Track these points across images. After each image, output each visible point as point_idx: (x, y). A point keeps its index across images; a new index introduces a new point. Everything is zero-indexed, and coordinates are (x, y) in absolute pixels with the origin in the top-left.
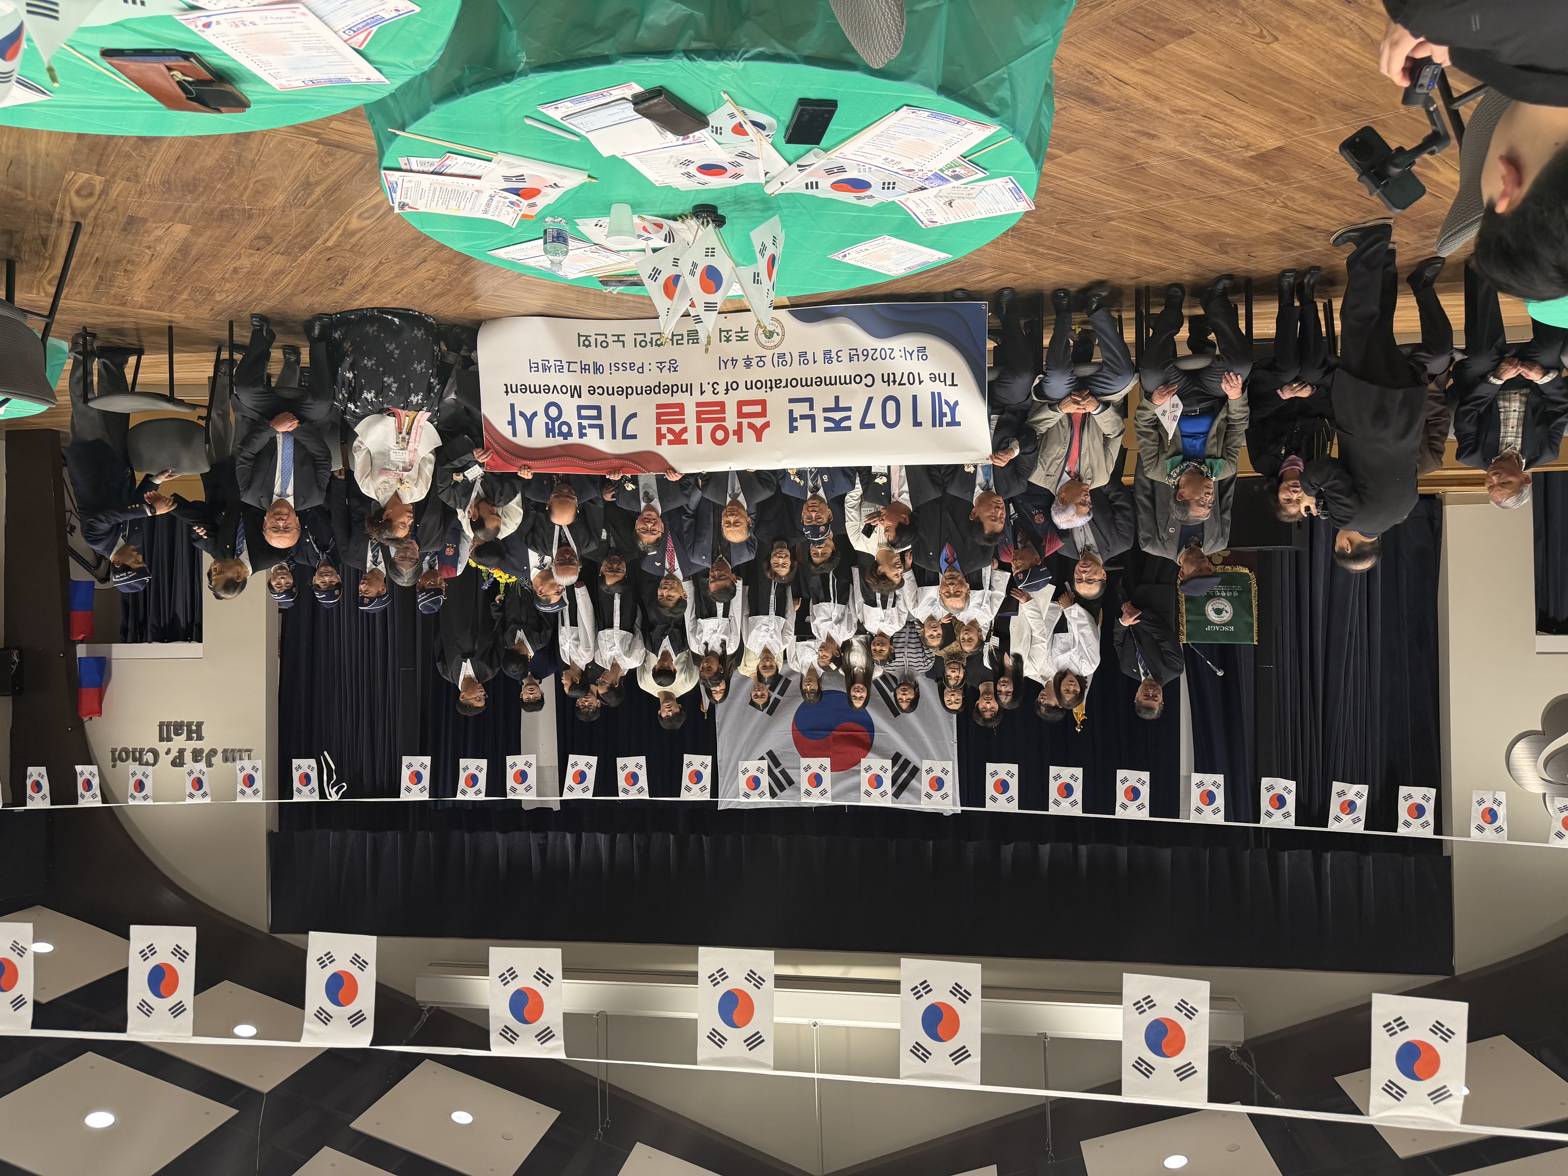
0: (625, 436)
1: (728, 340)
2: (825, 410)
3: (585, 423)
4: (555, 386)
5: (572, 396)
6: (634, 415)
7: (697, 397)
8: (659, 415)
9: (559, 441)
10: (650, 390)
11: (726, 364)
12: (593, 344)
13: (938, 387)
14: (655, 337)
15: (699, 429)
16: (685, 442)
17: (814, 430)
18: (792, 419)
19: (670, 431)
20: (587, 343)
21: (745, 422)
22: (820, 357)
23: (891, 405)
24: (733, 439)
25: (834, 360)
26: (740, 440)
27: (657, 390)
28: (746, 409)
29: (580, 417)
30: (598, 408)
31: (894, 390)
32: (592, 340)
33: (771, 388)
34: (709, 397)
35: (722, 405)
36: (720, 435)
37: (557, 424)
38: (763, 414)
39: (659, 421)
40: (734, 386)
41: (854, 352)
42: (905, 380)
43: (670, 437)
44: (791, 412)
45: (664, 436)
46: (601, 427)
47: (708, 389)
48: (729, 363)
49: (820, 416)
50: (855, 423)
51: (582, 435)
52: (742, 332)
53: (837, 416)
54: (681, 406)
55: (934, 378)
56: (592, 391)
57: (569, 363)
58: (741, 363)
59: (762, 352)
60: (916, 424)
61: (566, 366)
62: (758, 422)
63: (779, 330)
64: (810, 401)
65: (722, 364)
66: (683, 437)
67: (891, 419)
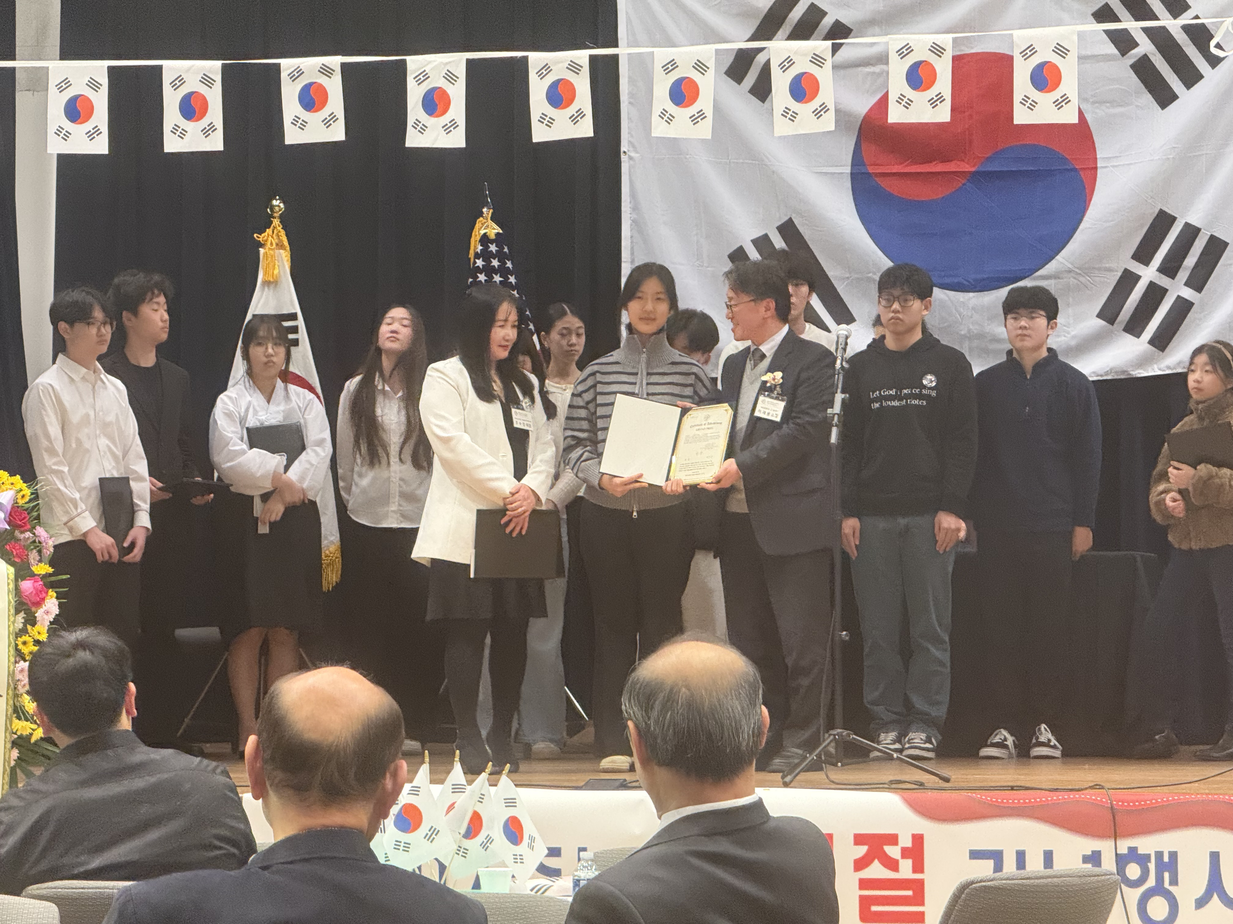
8: (918, 898)
9: (1146, 845)
39: (918, 887)
45: (906, 853)
54: (867, 916)
66: (862, 850)
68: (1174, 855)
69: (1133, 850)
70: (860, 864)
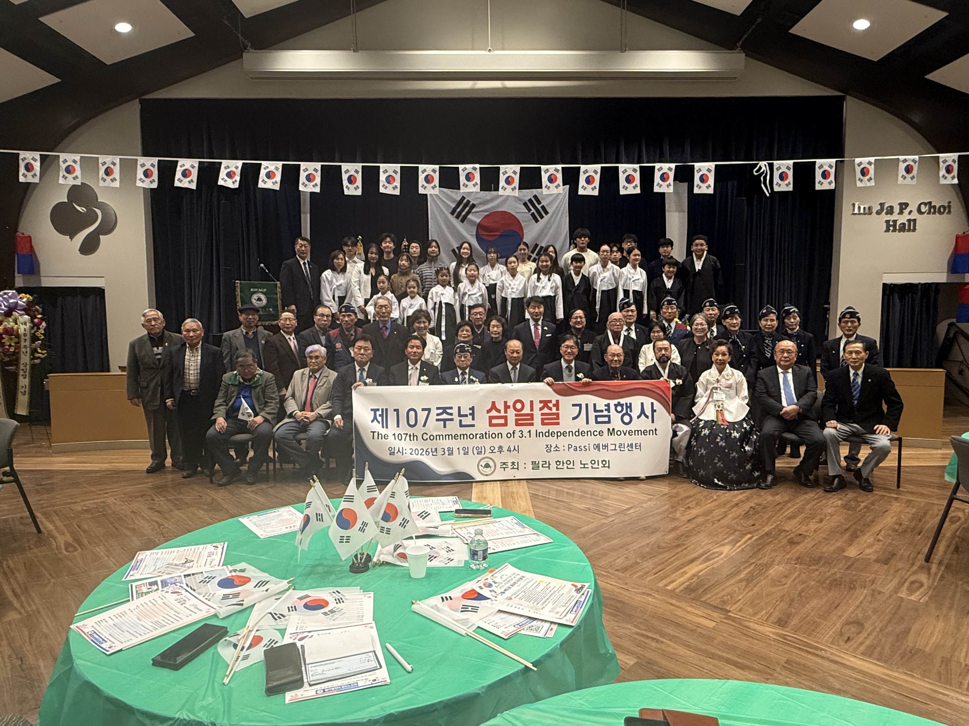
0: (580, 405)
1: (513, 463)
2: (452, 420)
3: (606, 413)
4: (625, 434)
5: (613, 429)
6: (574, 419)
7: (533, 429)
8: (558, 418)
9: (623, 401)
10: (564, 434)
11: (515, 449)
12: (600, 462)
13: (383, 431)
14: (561, 466)
15: (532, 409)
16: (541, 402)
17: (459, 408)
18: (473, 414)
19: (550, 409)
20: (604, 463)
21: (502, 414)
22: (455, 451)
23: (412, 422)
24: (510, 404)
25: (446, 449)
26: (505, 403)
27: (559, 434)
28: (502, 421)
29: (609, 417)
30: (597, 422)
31: (410, 431)
32: (601, 465)
33: (486, 434)
34: (525, 429)
35: (517, 424)
36: (519, 406)
37: (624, 411)
38: (491, 418)
39: (558, 415)
40: (509, 435)
41: (435, 454)
42: (404, 436)
43: (550, 405)
44: (473, 419)
45: (554, 405)
46: (595, 411)
47: (526, 434)
48: (512, 449)
49: (455, 416)
50: (434, 412)
51: (608, 405)
52: (504, 468)
53: (445, 416)
54: (543, 424)
55: (386, 437)
56: (601, 433)
57: (615, 450)
58: (505, 449)
59: (491, 455)
60: (397, 411)
61: (617, 448)
62: (494, 413)
63: (481, 468)
64: (461, 425)
65: (516, 449)
66: (542, 405)
67: (412, 413)
68: (630, 404)
69: (619, 403)
70: (541, 409)
